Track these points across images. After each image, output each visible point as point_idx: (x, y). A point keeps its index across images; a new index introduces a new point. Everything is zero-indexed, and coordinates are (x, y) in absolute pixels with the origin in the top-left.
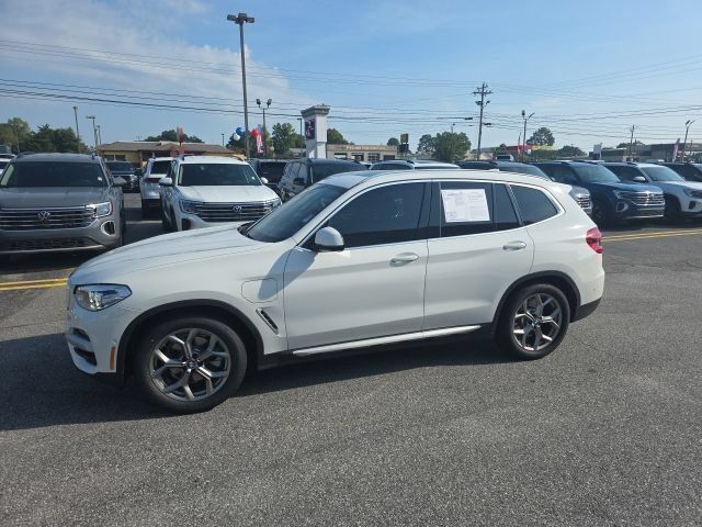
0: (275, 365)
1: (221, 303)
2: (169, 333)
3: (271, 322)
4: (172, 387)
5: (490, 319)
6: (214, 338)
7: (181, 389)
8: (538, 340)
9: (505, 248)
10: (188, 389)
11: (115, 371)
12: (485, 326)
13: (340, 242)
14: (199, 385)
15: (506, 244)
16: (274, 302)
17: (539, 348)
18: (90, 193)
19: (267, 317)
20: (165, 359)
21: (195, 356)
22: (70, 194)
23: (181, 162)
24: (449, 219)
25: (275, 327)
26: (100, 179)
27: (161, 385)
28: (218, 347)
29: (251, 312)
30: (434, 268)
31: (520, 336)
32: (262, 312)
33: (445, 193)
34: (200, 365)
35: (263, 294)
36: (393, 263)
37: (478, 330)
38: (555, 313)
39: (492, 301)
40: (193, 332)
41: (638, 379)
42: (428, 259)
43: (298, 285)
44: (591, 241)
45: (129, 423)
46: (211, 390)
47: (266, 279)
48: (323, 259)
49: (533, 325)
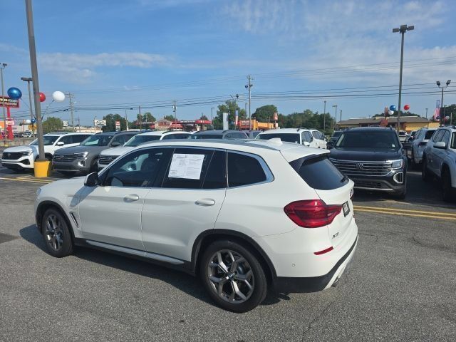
1: (59, 205)
3: (75, 220)
5: (189, 258)
8: (232, 293)
9: (197, 203)
10: (54, 244)
12: (187, 264)
15: (199, 200)
16: (76, 209)
19: (74, 217)
20: (49, 226)
21: (56, 229)
24: (171, 175)
25: (78, 224)
29: (68, 213)
32: (72, 214)
34: (58, 234)
36: (126, 200)
37: (182, 264)
38: (248, 274)
40: (55, 217)
43: (84, 203)
46: (59, 248)
47: (74, 197)
49: (228, 278)
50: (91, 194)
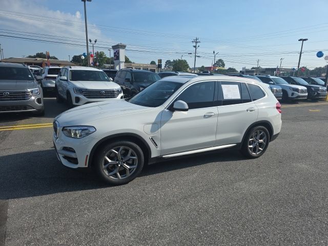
0: (154, 162)
1: (135, 134)
2: (112, 148)
3: (155, 143)
4: (111, 173)
5: (240, 141)
6: (131, 151)
7: (115, 174)
8: (257, 150)
9: (247, 110)
10: (118, 174)
11: (87, 166)
12: (238, 144)
13: (187, 107)
14: (123, 172)
16: (157, 134)
17: (258, 153)
18: (28, 83)
19: (153, 141)
20: (109, 161)
21: (122, 159)
22: (18, 83)
23: (70, 69)
25: (157, 145)
26: (30, 76)
27: (106, 172)
28: (132, 155)
29: (147, 138)
30: (221, 119)
31: (251, 148)
32: (152, 138)
33: (223, 86)
34: (124, 163)
35: (153, 130)
36: (205, 116)
37: (235, 146)
38: (264, 138)
39: (241, 133)
40: (122, 148)
41: (299, 165)
42: (219, 115)
43: (166, 127)
44: (278, 108)
45: (93, 190)
46: (128, 174)
47: (154, 124)
48: (177, 115)
49: (256, 144)
50: (171, 119)
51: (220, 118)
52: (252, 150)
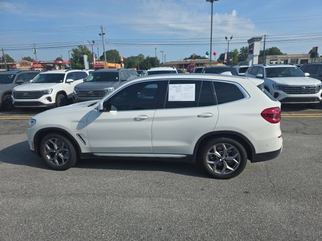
1: (65, 130)
2: (49, 139)
4: (52, 159)
5: (191, 153)
6: (63, 144)
7: (54, 160)
8: (224, 169)
9: (199, 116)
10: (56, 161)
11: (34, 150)
12: (188, 156)
14: (59, 159)
15: (200, 114)
16: (83, 132)
17: (225, 173)
19: (81, 137)
20: (49, 148)
21: (58, 149)
24: (170, 99)
25: (85, 142)
26: (117, 78)
27: (49, 157)
28: (65, 147)
29: (74, 133)
30: (157, 123)
31: (212, 165)
32: (79, 135)
33: (171, 86)
34: (60, 153)
35: (79, 128)
36: (135, 119)
37: (185, 157)
38: (236, 155)
40: (56, 140)
42: (153, 119)
43: (92, 126)
46: (64, 163)
47: (80, 122)
49: (221, 160)
50: (98, 118)
51: (155, 123)
52: (215, 167)
